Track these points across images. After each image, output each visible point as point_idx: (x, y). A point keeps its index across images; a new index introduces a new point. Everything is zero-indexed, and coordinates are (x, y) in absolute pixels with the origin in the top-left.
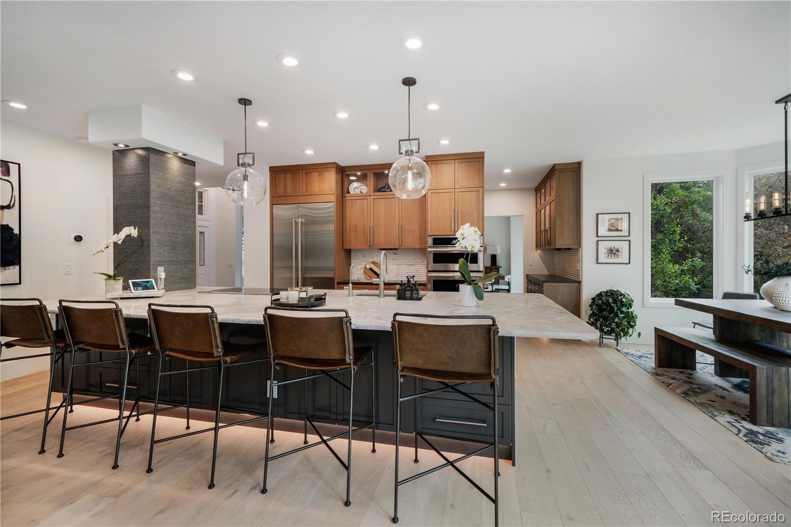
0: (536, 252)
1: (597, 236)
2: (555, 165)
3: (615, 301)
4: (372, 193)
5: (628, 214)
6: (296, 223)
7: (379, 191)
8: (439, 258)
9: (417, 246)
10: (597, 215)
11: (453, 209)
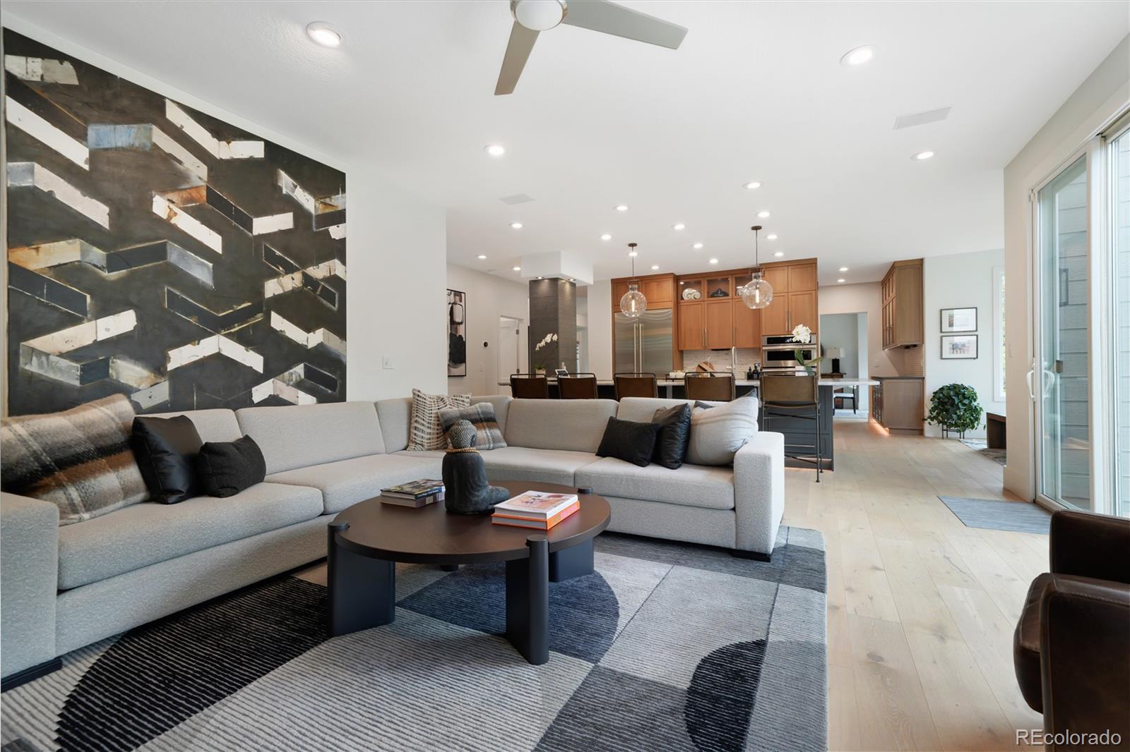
0: (882, 352)
1: (941, 332)
2: (895, 262)
3: (957, 395)
4: (706, 299)
5: (975, 310)
6: (638, 329)
7: (712, 296)
8: (773, 356)
9: (751, 345)
10: (941, 310)
11: (787, 310)
